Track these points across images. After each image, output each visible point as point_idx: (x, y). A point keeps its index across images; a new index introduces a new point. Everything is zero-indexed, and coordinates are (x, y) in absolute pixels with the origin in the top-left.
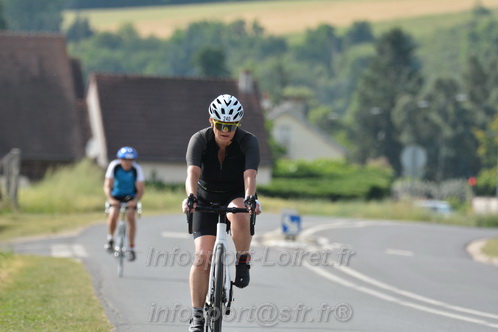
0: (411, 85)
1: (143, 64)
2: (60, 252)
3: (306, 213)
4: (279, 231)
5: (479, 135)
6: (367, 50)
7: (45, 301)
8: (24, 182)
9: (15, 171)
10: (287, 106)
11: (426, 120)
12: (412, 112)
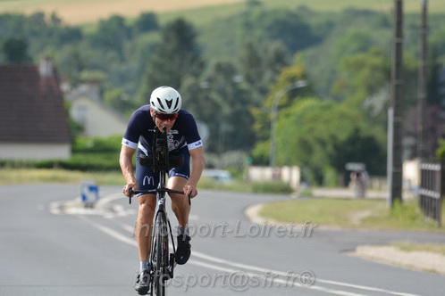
0: (193, 68)
3: (102, 183)
4: (79, 200)
5: (255, 112)
6: (154, 37)
10: (84, 88)
11: (207, 99)
12: (195, 92)
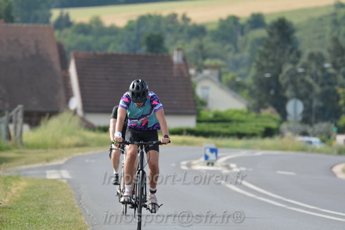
0: (292, 57)
1: (107, 45)
2: (52, 175)
3: (221, 146)
4: (203, 159)
6: (262, 33)
7: (42, 209)
8: (26, 127)
9: (20, 120)
10: (206, 72)
11: (303, 81)
12: (293, 76)
